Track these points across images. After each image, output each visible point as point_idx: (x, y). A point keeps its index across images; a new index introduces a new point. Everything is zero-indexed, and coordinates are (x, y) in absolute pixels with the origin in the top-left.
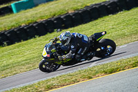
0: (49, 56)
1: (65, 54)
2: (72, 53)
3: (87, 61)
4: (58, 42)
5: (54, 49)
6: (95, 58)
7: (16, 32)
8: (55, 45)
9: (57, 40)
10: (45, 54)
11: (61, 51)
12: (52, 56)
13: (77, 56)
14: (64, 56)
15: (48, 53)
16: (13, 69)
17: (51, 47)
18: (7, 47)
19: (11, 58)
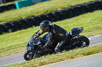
7: (18, 23)
16: (15, 50)
19: (14, 42)
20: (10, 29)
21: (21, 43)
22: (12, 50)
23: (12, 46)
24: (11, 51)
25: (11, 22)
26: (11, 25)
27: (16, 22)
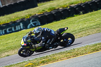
0: (26, 44)
1: (38, 43)
2: (43, 43)
3: (54, 49)
4: (32, 35)
5: (29, 40)
6: (59, 47)
8: (30, 37)
9: (31, 33)
10: (23, 43)
11: (35, 41)
12: (28, 45)
13: (47, 45)
14: (37, 45)
15: (25, 42)
16: (87, 32)
17: (27, 38)
18: (83, 15)
19: (85, 24)
20: (81, 11)
21: (92, 25)
22: (84, 32)
23: (83, 28)
24: (82, 33)
25: (82, 4)
26: (82, 7)
27: (87, 3)
